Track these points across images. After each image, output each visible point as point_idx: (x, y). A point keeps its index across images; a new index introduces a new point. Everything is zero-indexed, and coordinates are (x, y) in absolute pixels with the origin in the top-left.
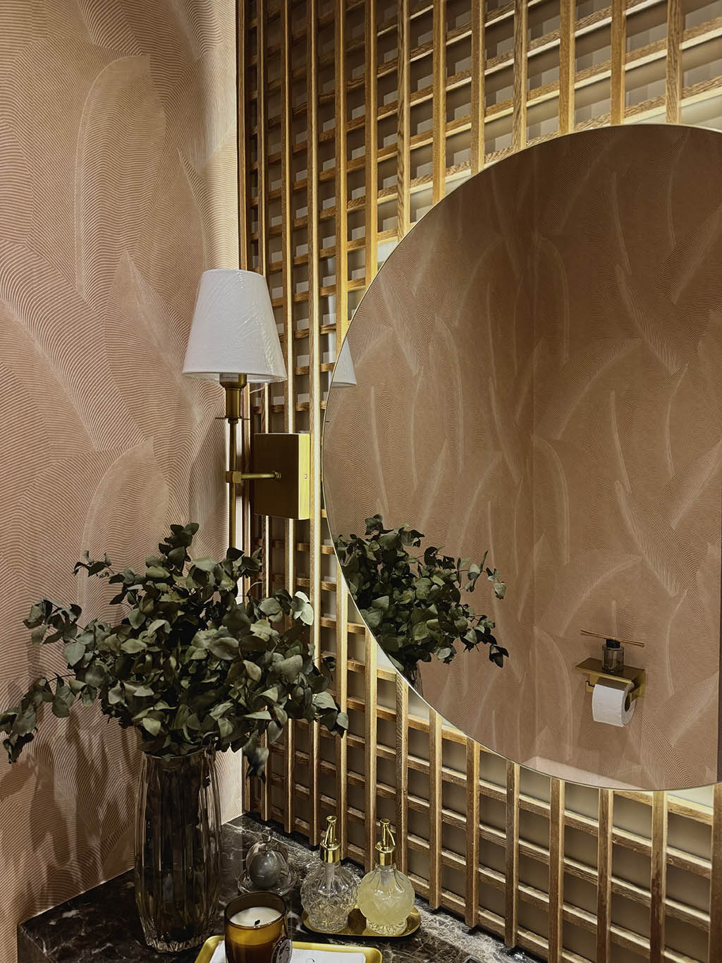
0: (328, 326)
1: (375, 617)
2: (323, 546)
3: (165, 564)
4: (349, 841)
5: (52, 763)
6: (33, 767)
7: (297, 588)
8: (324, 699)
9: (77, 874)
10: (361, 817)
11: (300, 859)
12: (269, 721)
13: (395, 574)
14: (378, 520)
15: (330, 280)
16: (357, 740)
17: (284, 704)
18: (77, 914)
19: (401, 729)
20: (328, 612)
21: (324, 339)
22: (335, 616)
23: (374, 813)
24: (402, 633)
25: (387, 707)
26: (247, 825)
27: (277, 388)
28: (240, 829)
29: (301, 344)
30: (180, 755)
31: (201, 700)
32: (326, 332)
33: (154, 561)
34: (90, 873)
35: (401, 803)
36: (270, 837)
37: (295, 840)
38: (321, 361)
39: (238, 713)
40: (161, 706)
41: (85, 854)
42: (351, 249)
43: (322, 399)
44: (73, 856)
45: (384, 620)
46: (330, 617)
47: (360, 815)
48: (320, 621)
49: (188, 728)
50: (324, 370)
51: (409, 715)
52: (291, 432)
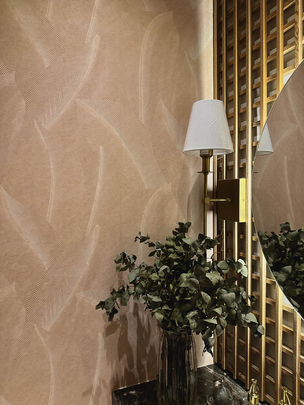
0: (256, 122)
1: (282, 277)
2: (253, 237)
3: (174, 240)
4: (266, 392)
5: (127, 324)
6: (119, 325)
7: (239, 257)
8: (251, 317)
9: (137, 375)
10: (273, 381)
11: (240, 394)
12: (216, 325)
13: (297, 254)
14: (288, 225)
15: (258, 100)
16: (271, 340)
17: (226, 317)
18: (135, 393)
19: (296, 340)
20: (256, 271)
21: (254, 130)
22: (259, 274)
23: (280, 381)
24: (299, 287)
25: (289, 326)
26: (215, 370)
27: (230, 156)
28: (212, 371)
29: (242, 134)
30: (177, 332)
31: (183, 308)
32: (256, 126)
33: (169, 238)
34: (142, 376)
35: (295, 381)
36: (223, 380)
37: (238, 383)
38: (253, 140)
39: (201, 317)
40: (165, 307)
41: (140, 367)
42: (269, 81)
43: (253, 160)
44: (135, 366)
45: (289, 278)
46: (257, 274)
47: (272, 380)
48: (252, 276)
49: (178, 321)
50: (254, 145)
51: (301, 333)
52: (236, 178)
